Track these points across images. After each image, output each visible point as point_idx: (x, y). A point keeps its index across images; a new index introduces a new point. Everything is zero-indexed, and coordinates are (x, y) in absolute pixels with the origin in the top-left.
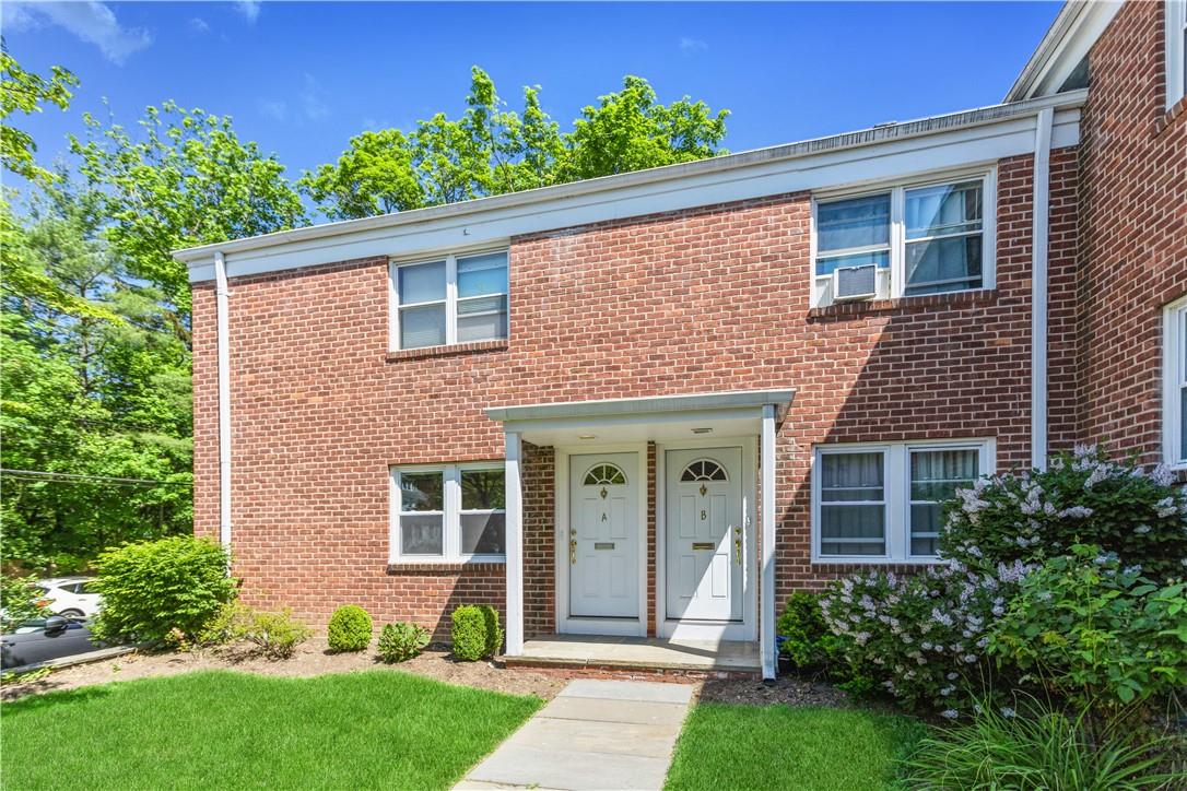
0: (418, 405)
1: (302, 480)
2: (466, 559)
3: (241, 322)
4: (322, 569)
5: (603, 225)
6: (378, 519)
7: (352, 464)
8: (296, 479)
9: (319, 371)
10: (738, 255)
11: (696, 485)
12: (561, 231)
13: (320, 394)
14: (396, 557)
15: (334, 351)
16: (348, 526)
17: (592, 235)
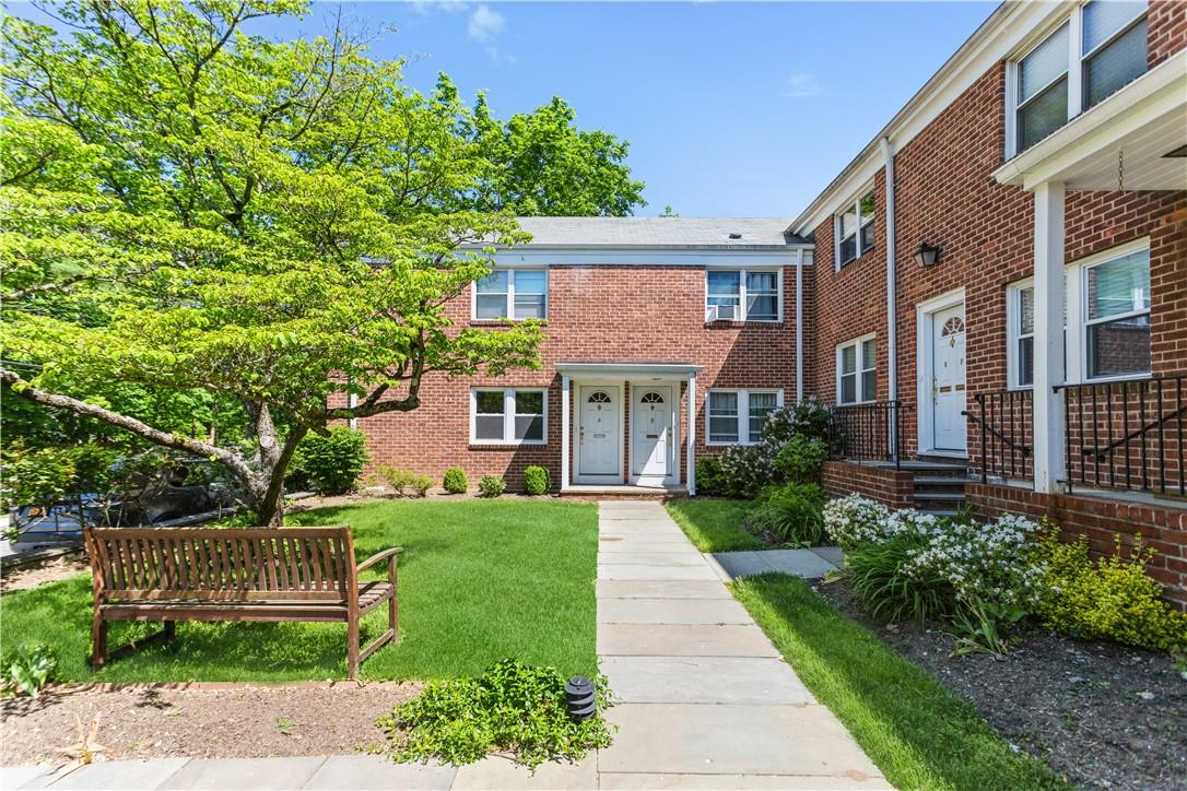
2: (519, 442)
5: (602, 266)
6: (463, 418)
10: (671, 291)
11: (648, 405)
12: (579, 266)
14: (473, 441)
17: (596, 271)
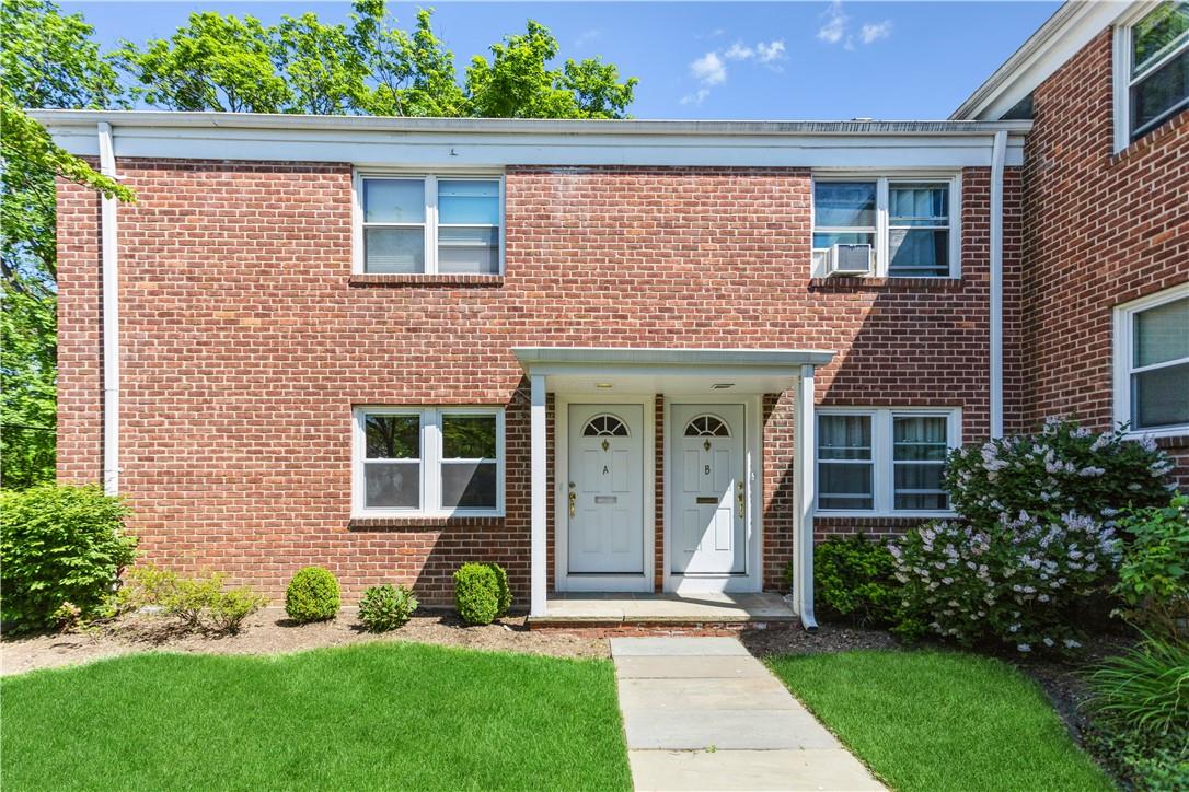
0: (392, 337)
1: (229, 417)
2: (448, 513)
3: (137, 215)
4: (259, 525)
5: (610, 169)
6: (338, 466)
7: (303, 402)
8: (220, 416)
9: (256, 287)
10: (745, 219)
11: (700, 440)
12: (565, 168)
13: (257, 315)
14: (360, 510)
15: (277, 266)
16: (296, 474)
17: (599, 178)
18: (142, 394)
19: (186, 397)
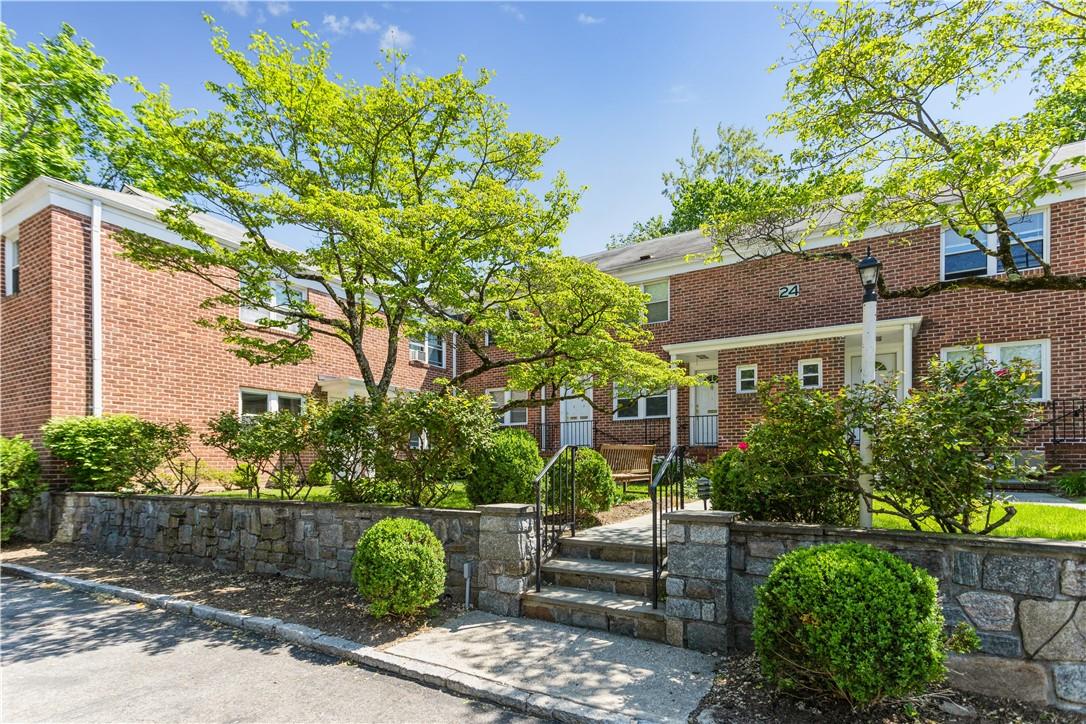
1: (172, 384)
8: (166, 383)
18: (115, 364)
19: (145, 370)
